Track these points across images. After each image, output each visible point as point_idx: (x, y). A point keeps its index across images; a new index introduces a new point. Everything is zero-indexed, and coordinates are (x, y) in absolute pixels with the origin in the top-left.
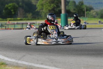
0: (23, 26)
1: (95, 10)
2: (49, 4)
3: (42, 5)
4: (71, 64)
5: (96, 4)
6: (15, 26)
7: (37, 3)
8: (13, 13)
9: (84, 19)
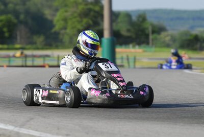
0: (26, 61)
1: (170, 32)
2: (78, 19)
3: (65, 20)
5: (172, 19)
6: (9, 61)
7: (54, 15)
8: (7, 35)
9: (148, 49)
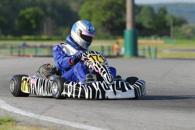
1: (191, 25)
2: (102, 11)
3: (90, 13)
4: (141, 123)
5: (192, 13)
8: (34, 26)
9: (169, 40)
